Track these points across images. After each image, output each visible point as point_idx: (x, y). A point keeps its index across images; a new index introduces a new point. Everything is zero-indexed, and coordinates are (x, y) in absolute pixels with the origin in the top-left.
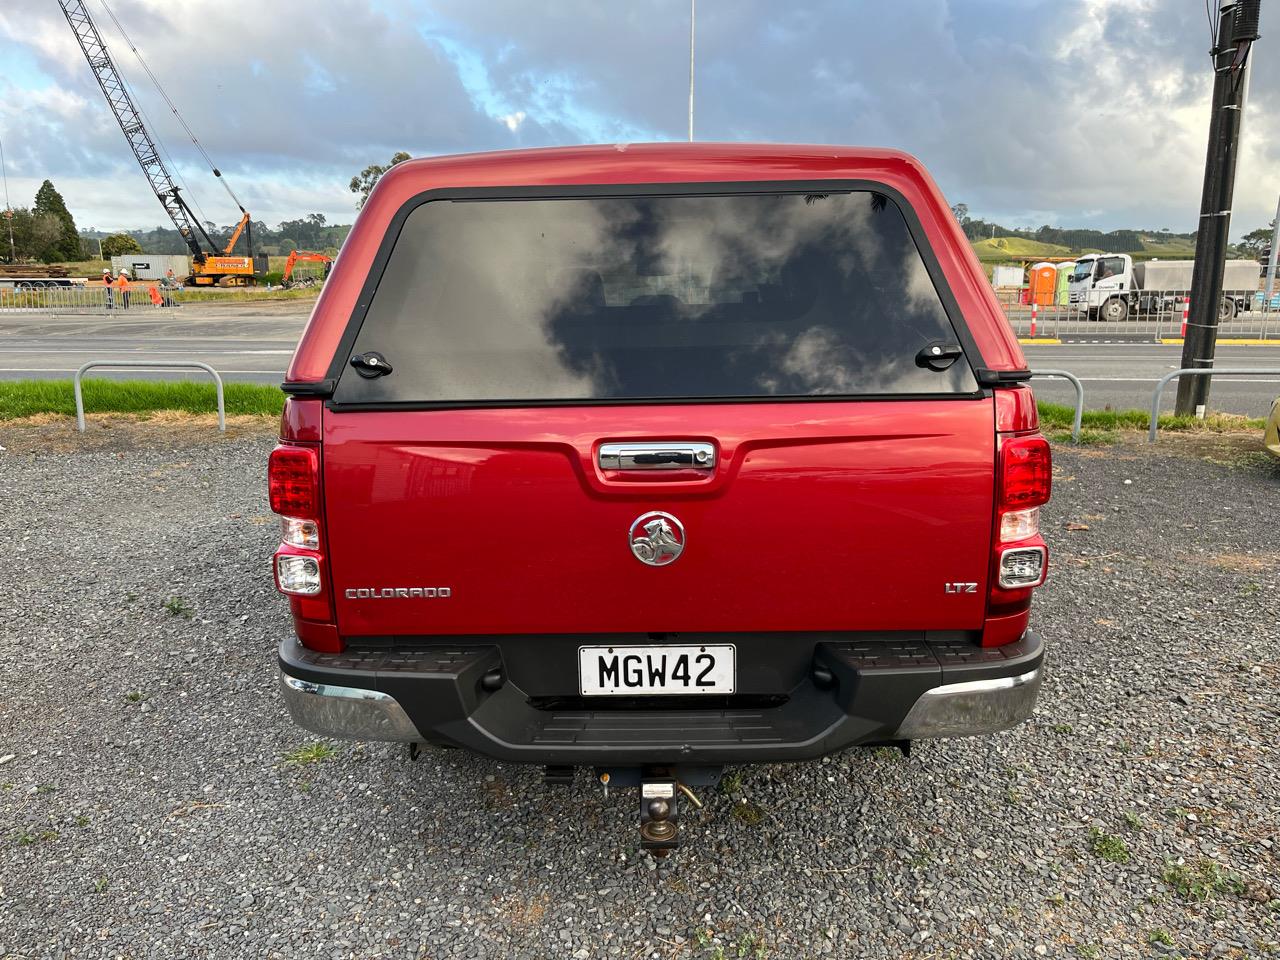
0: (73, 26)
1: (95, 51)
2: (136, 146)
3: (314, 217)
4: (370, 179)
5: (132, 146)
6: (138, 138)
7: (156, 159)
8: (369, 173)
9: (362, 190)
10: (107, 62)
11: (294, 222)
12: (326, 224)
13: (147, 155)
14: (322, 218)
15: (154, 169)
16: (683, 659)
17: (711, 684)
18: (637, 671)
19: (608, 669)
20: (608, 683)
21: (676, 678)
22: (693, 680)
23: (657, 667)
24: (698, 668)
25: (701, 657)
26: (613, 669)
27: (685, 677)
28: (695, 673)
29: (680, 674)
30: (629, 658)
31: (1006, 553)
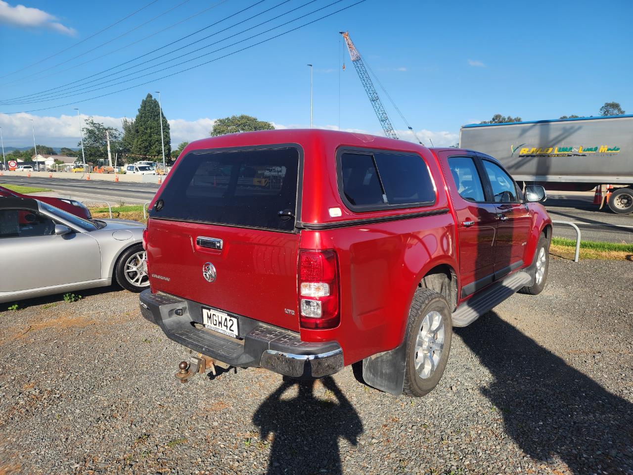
16: (226, 319)
17: (233, 331)
18: (216, 320)
19: (209, 317)
20: (209, 322)
21: (224, 325)
22: (228, 328)
23: (220, 320)
24: (229, 324)
25: (230, 320)
26: (210, 318)
27: (227, 326)
28: (229, 326)
29: (225, 324)
30: (214, 315)
31: (303, 301)
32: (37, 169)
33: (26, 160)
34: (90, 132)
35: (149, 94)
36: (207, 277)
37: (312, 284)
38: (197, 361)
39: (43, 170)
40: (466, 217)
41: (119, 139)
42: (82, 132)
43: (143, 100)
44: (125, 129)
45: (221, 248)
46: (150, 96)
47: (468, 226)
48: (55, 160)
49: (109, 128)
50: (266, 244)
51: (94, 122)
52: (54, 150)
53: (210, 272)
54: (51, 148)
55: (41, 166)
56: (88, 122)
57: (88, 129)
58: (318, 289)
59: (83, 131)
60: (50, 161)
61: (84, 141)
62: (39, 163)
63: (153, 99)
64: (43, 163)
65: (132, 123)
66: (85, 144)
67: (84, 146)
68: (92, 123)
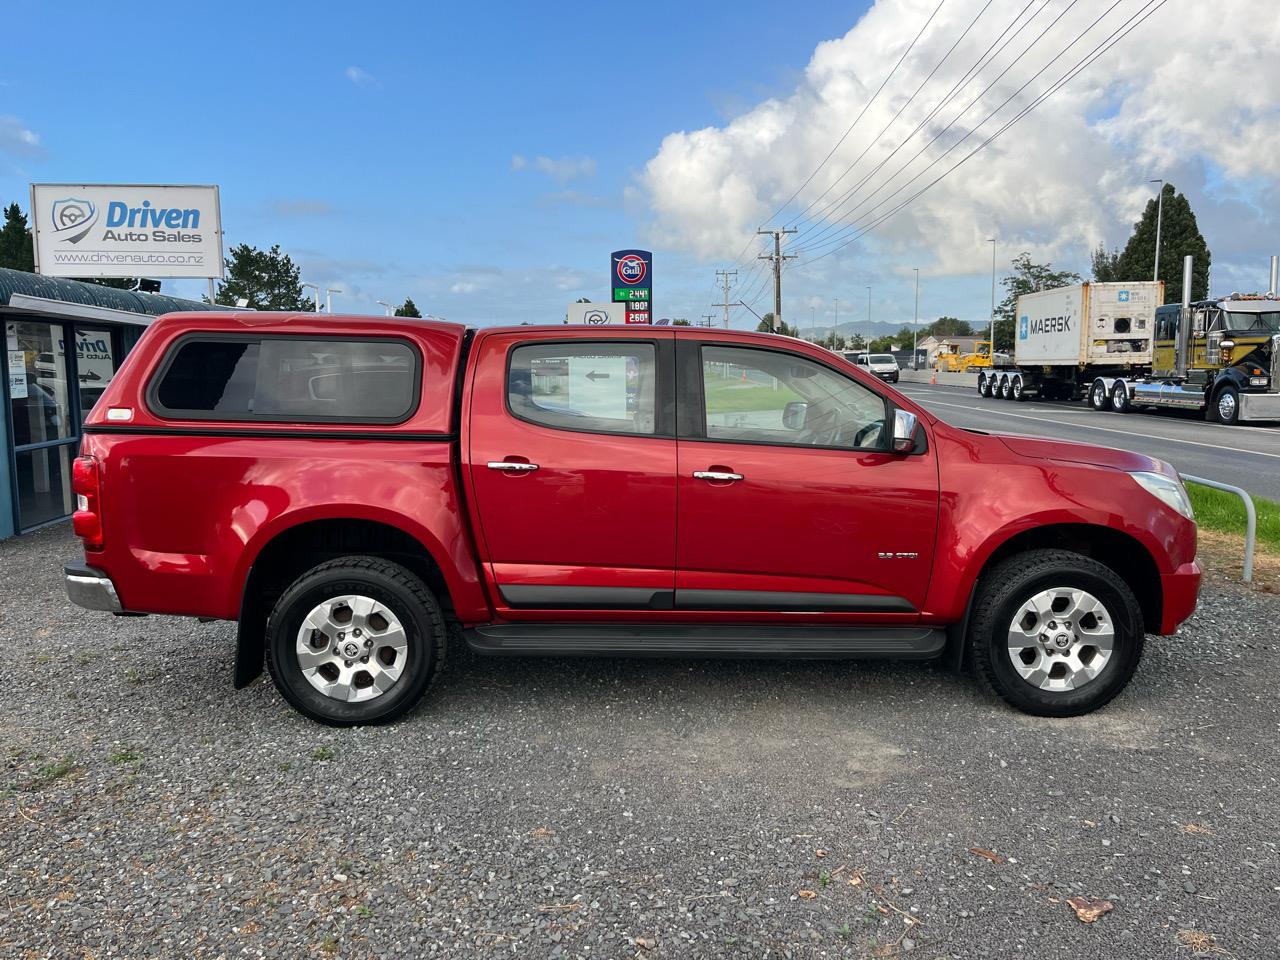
32: (911, 366)
34: (1020, 285)
35: (1170, 185)
46: (1170, 190)
51: (1032, 264)
55: (919, 359)
59: (1004, 284)
61: (1006, 305)
65: (1115, 258)
66: (1007, 312)
67: (1004, 317)
68: (1028, 266)
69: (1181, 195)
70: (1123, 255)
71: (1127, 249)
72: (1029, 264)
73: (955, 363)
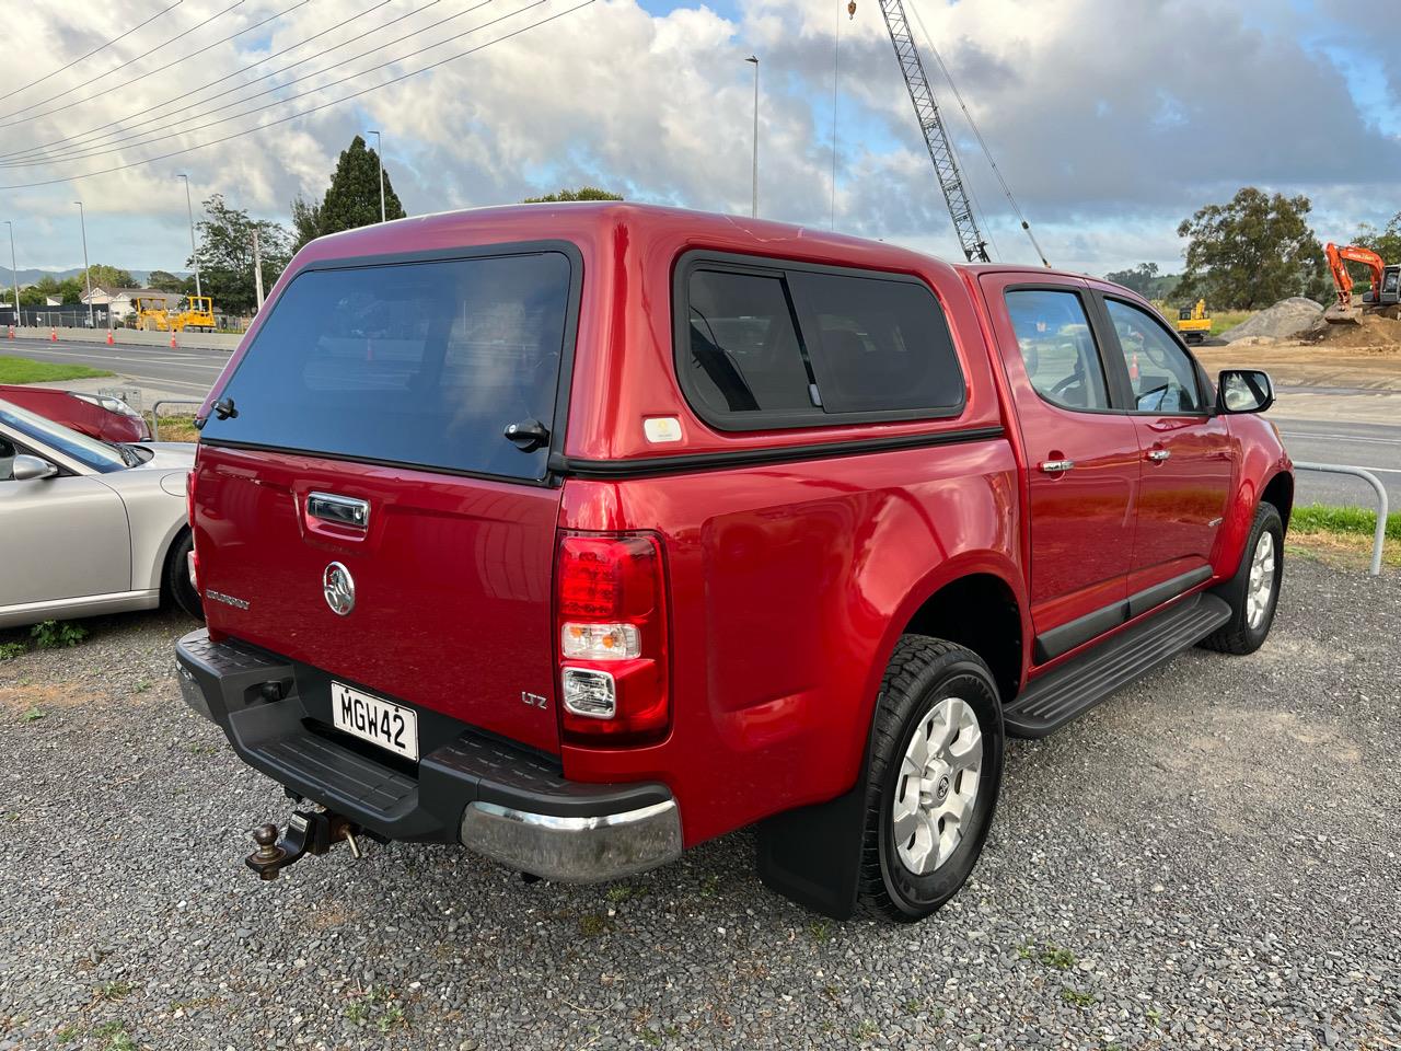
0: (910, 90)
1: (927, 113)
2: (951, 203)
3: (1145, 266)
4: (1203, 222)
5: (949, 203)
6: (955, 195)
7: (968, 216)
8: (1203, 214)
9: (1192, 233)
10: (938, 123)
11: (1122, 273)
12: (1159, 274)
13: (962, 211)
14: (1154, 267)
15: (964, 225)
16: (386, 715)
17: (403, 746)
18: (362, 716)
19: (347, 708)
20: (348, 721)
21: (383, 731)
22: (392, 739)
23: (372, 716)
24: (395, 727)
25: (396, 717)
26: (349, 709)
27: (388, 733)
28: (393, 732)
29: (385, 729)
30: (357, 702)
31: (568, 670)
32: (91, 323)
33: (66, 301)
34: (217, 232)
35: (357, 137)
36: (333, 602)
37: (596, 626)
38: (305, 823)
39: (104, 324)
40: (1051, 450)
41: (285, 250)
42: (195, 232)
43: (343, 153)
44: (300, 226)
45: (366, 523)
46: (359, 142)
47: (1056, 474)
48: (134, 303)
49: (261, 224)
50: (486, 516)
51: (225, 208)
52: (133, 277)
53: (341, 587)
54: (126, 272)
55: (100, 315)
56: (210, 207)
57: (211, 227)
58: (612, 639)
59: (199, 229)
60: (121, 306)
61: (202, 254)
62: (96, 307)
63: (367, 149)
64: (104, 308)
65: (316, 210)
66: (203, 262)
67: (202, 268)
68: (221, 210)
69: (372, 150)
70: (322, 208)
71: (326, 201)
72: (222, 208)
73: (163, 321)
